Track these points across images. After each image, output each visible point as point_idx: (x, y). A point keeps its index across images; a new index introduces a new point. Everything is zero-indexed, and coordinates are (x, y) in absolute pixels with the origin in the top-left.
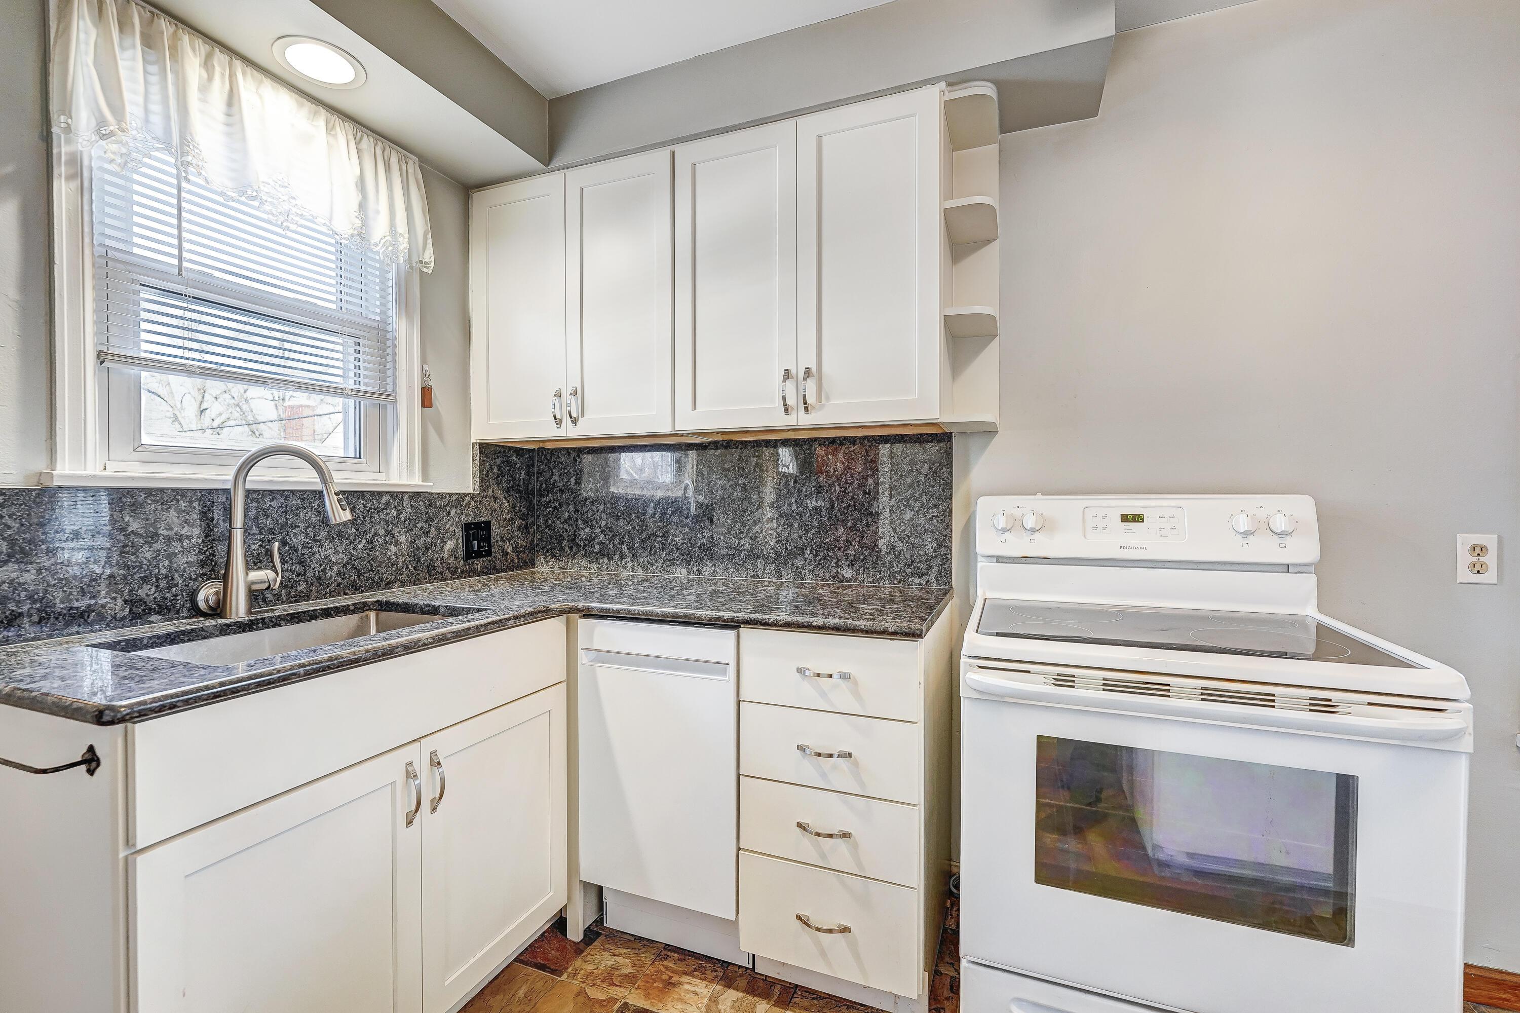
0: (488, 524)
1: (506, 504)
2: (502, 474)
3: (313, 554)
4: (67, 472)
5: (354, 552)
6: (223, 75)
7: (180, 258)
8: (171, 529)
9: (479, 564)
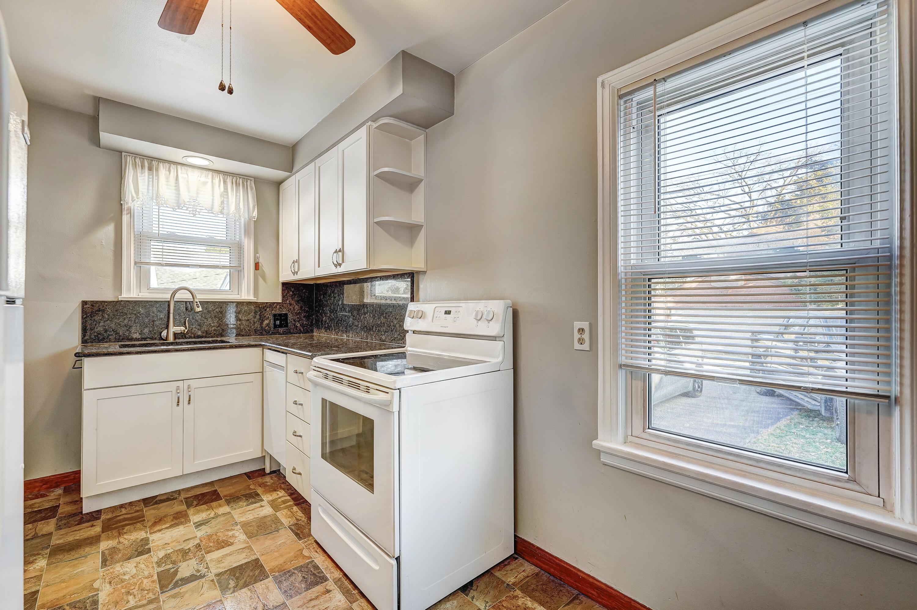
0: (286, 315)
1: (296, 307)
2: (295, 295)
3: (204, 323)
4: (125, 296)
5: (222, 323)
6: (174, 171)
7: (159, 230)
8: (154, 313)
9: (281, 330)
